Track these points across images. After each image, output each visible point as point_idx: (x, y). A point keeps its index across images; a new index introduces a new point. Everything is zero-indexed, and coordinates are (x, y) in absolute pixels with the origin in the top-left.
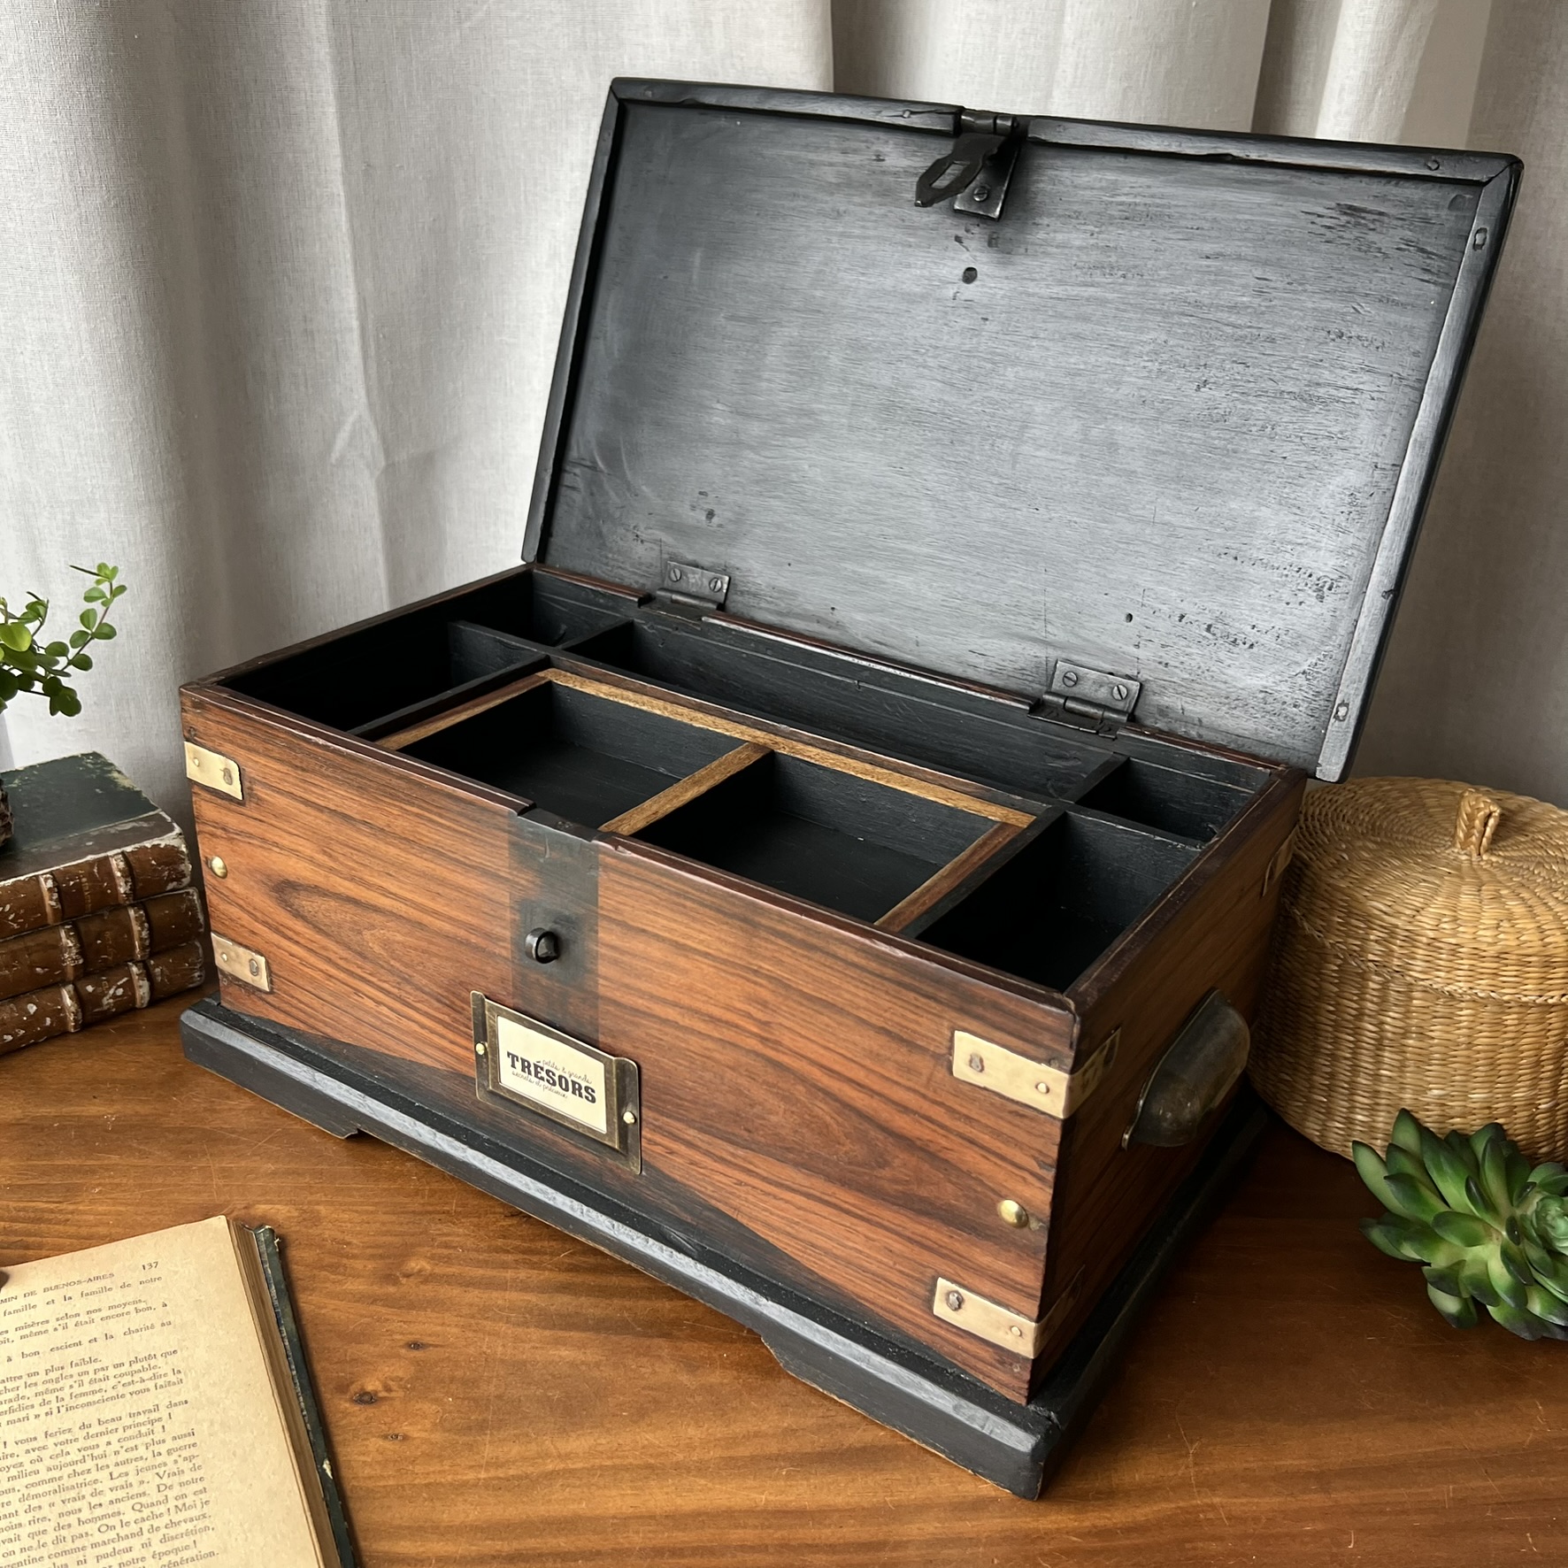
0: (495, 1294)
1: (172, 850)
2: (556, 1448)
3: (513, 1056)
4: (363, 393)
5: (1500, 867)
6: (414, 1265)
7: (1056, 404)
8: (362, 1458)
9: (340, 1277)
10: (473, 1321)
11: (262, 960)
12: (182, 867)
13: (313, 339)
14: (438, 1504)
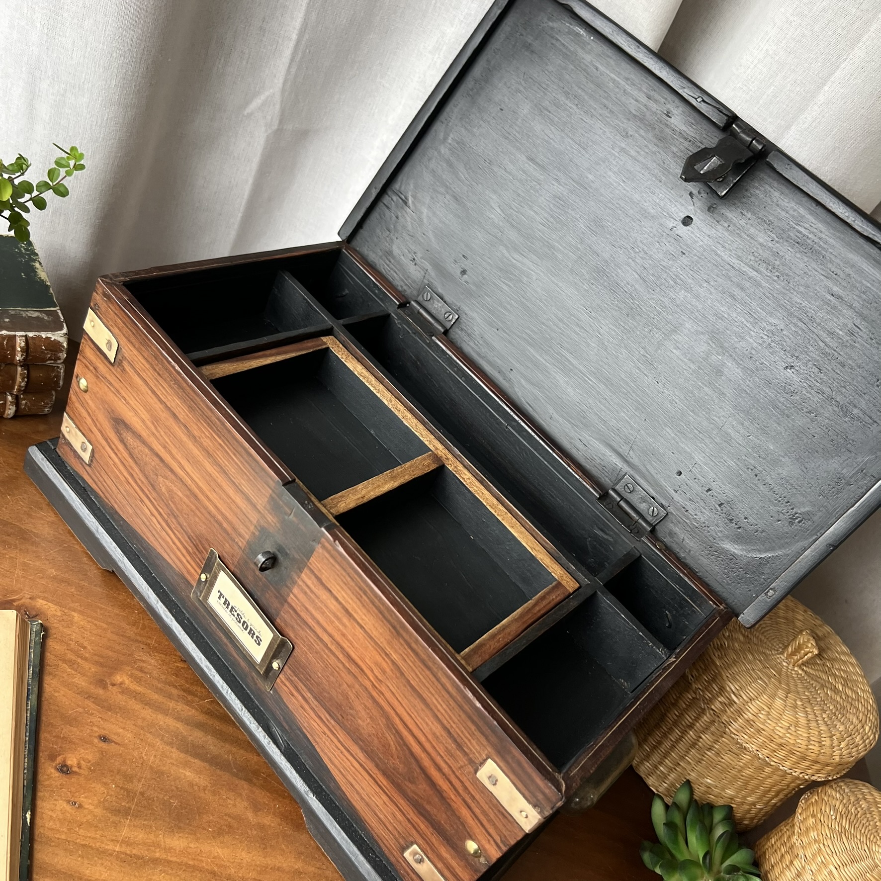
0: (160, 716)
1: (57, 344)
2: (165, 842)
3: (221, 594)
4: (281, 81)
5: (801, 679)
6: (118, 678)
7: (699, 329)
8: (50, 813)
9: (73, 672)
10: (142, 732)
11: (90, 447)
12: (60, 354)
13: (264, 35)
14: (86, 862)
